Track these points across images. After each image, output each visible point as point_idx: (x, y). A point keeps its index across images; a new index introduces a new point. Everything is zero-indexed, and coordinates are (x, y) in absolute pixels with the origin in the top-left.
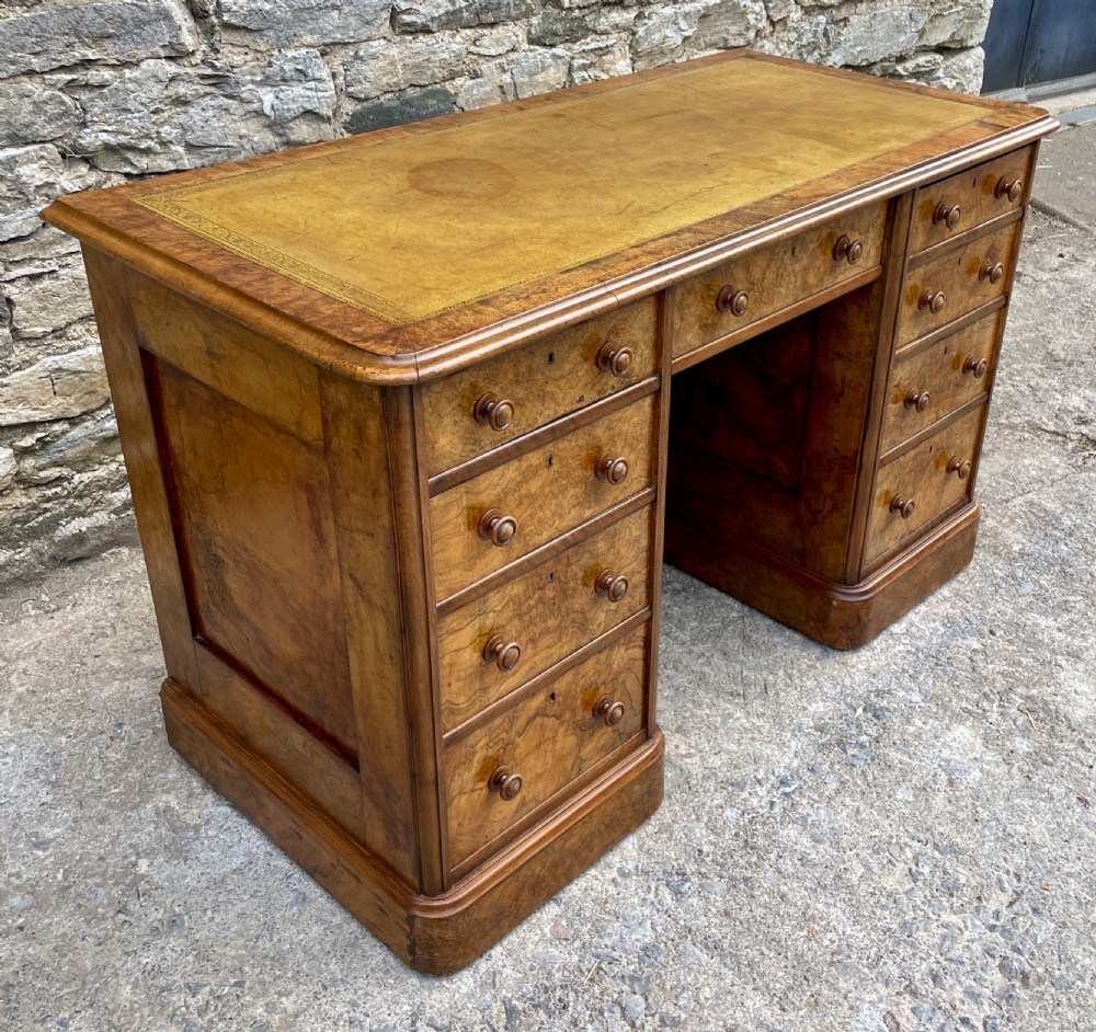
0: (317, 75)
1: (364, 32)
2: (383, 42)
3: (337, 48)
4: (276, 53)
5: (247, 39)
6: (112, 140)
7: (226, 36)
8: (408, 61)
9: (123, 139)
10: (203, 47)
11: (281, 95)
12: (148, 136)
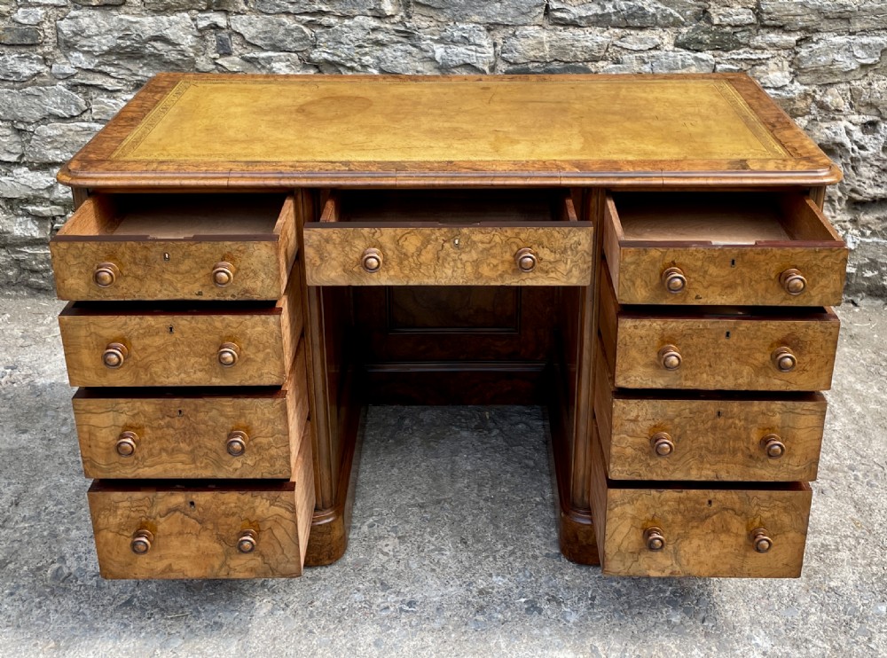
0: (478, 42)
1: (521, 20)
2: (537, 28)
3: (500, 27)
4: (452, 24)
5: (432, 13)
6: (330, 58)
7: (417, 9)
8: (554, 43)
9: (336, 59)
10: (402, 14)
11: (449, 51)
12: (352, 60)
